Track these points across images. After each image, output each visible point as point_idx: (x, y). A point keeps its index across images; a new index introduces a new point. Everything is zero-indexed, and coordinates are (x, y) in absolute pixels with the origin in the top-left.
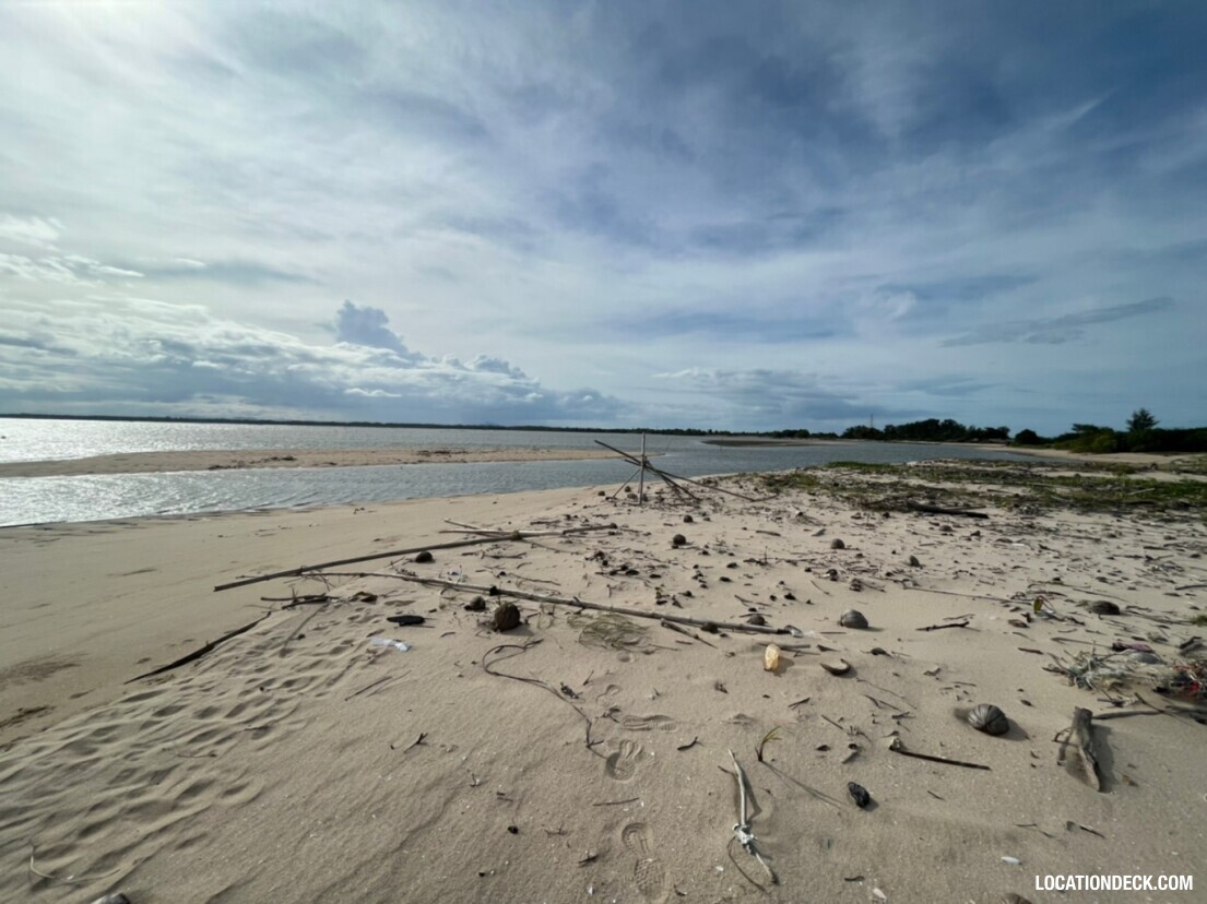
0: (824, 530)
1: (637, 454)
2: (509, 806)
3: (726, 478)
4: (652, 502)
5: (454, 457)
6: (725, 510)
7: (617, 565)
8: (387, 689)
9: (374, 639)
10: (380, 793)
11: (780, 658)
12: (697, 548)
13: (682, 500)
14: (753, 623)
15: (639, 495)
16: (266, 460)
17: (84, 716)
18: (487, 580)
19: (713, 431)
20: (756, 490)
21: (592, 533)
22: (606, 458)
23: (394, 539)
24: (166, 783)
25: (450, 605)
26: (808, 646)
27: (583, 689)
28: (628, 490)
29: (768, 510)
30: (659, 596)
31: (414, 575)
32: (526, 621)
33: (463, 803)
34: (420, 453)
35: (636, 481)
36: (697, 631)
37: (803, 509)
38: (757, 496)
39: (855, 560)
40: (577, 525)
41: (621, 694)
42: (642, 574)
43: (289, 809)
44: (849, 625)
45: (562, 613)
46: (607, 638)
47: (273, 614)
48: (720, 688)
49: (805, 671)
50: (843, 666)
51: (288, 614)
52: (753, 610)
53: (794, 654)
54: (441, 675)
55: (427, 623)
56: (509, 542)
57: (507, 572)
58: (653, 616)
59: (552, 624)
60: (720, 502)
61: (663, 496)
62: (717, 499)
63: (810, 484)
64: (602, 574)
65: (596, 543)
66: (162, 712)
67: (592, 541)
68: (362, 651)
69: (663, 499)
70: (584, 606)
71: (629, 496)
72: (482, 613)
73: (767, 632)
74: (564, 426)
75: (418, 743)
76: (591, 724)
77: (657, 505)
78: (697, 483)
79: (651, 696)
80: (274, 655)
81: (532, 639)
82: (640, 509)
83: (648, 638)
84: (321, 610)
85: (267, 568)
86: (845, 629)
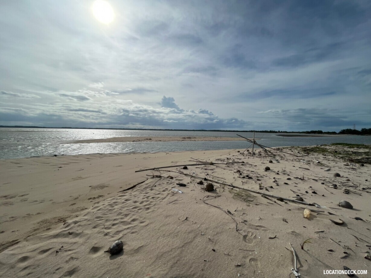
0: (330, 169)
1: (252, 139)
2: (212, 243)
3: (286, 148)
4: (257, 155)
5: (192, 139)
6: (286, 159)
7: (245, 175)
8: (177, 203)
9: (173, 189)
10: (177, 231)
11: (310, 214)
12: (275, 172)
13: (268, 155)
14: (298, 200)
15: (252, 153)
16: (145, 140)
17: (111, 198)
18: (203, 176)
19: (280, 131)
20: (299, 153)
21: (236, 164)
22: (240, 140)
23: (176, 162)
24: (128, 217)
25: (193, 182)
26: (324, 212)
27: (235, 212)
28: (248, 151)
29: (304, 160)
30: (260, 186)
31: (183, 172)
32: (216, 189)
33: (198, 239)
34: (183, 138)
35: (250, 148)
36: (276, 200)
37: (320, 160)
38: (299, 155)
39: (346, 182)
40: (231, 161)
41: (247, 216)
42: (254, 179)
43: (155, 230)
44: (343, 206)
45: (227, 188)
46: (242, 198)
47: (149, 179)
48: (285, 221)
49: (322, 221)
50: (341, 222)
51: (152, 180)
52: (298, 195)
53: (317, 214)
54: (191, 201)
55: (187, 186)
56: (209, 165)
57: (209, 174)
58: (258, 193)
59: (224, 191)
60: (284, 156)
61: (261, 153)
62: (282, 155)
63: (323, 151)
64: (240, 177)
65: (237, 168)
66: (126, 200)
67: (236, 167)
68: (170, 192)
69: (261, 154)
70: (234, 187)
71: (248, 153)
72: (202, 185)
73: (305, 204)
74: (225, 130)
75: (186, 219)
76: (237, 224)
77: (259, 156)
78: (274, 149)
79: (258, 219)
80: (149, 190)
81: (218, 195)
82: (253, 157)
83: (257, 200)
84: (160, 180)
85: (146, 167)
86: (341, 208)
